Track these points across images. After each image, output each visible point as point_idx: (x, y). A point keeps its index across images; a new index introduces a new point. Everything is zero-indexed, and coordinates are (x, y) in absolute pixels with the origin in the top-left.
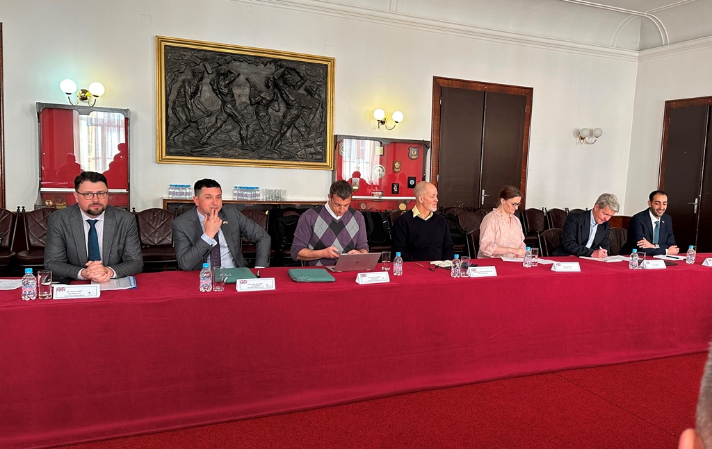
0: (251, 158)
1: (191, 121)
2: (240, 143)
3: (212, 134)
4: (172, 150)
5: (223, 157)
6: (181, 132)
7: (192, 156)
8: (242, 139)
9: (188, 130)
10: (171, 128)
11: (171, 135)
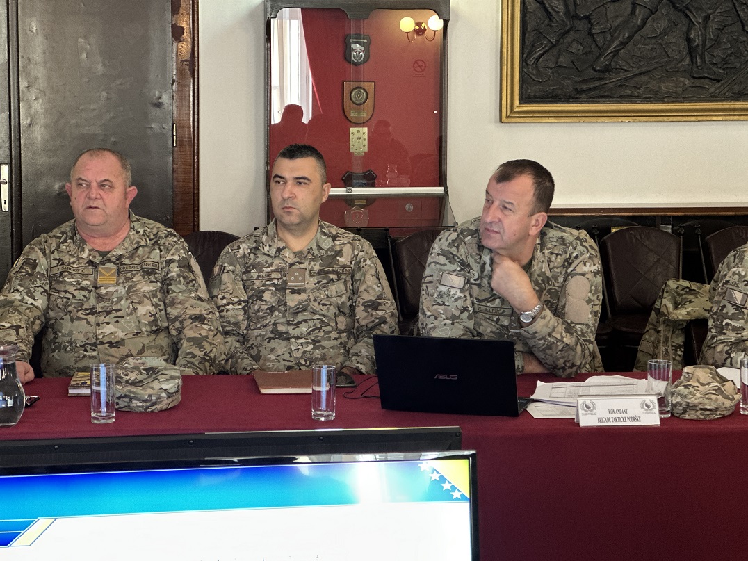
0: (713, 98)
1: (576, 17)
2: (687, 61)
3: (624, 44)
4: (531, 91)
5: (647, 100)
6: (554, 46)
7: (576, 100)
8: (692, 52)
9: (568, 39)
10: (530, 37)
11: (530, 54)
